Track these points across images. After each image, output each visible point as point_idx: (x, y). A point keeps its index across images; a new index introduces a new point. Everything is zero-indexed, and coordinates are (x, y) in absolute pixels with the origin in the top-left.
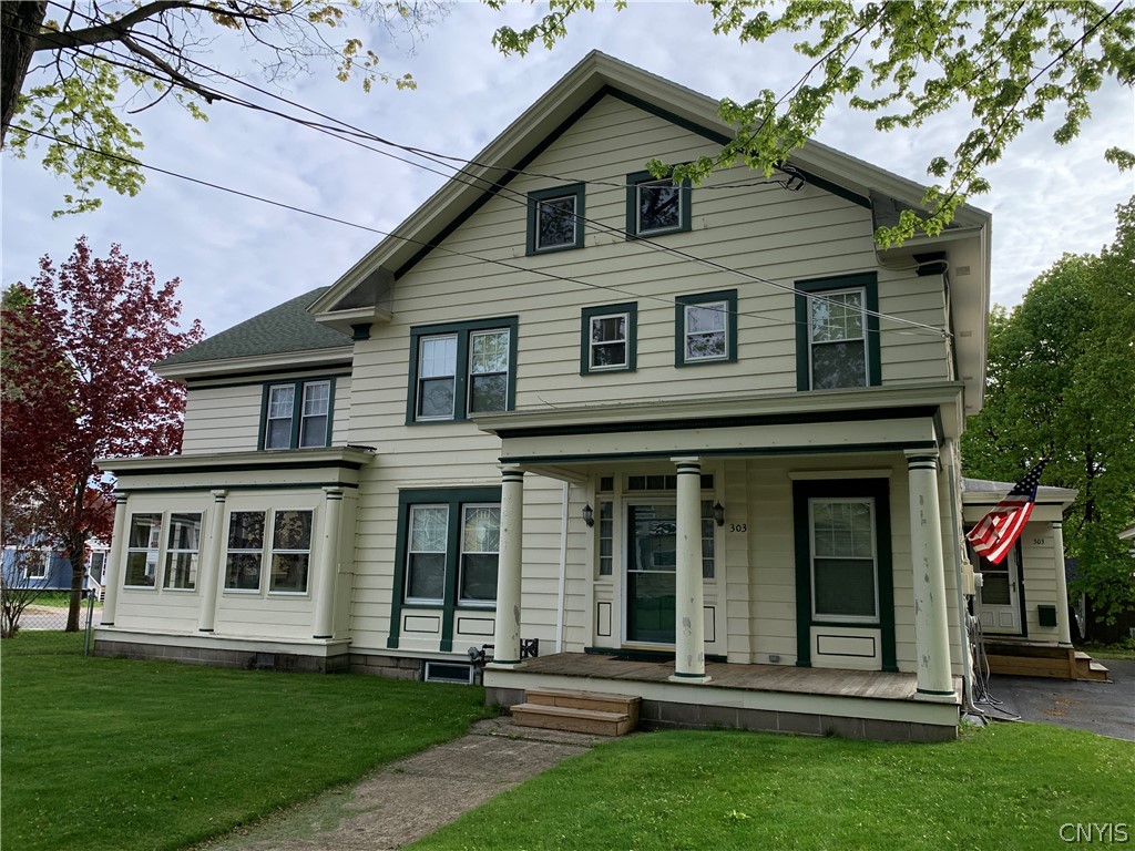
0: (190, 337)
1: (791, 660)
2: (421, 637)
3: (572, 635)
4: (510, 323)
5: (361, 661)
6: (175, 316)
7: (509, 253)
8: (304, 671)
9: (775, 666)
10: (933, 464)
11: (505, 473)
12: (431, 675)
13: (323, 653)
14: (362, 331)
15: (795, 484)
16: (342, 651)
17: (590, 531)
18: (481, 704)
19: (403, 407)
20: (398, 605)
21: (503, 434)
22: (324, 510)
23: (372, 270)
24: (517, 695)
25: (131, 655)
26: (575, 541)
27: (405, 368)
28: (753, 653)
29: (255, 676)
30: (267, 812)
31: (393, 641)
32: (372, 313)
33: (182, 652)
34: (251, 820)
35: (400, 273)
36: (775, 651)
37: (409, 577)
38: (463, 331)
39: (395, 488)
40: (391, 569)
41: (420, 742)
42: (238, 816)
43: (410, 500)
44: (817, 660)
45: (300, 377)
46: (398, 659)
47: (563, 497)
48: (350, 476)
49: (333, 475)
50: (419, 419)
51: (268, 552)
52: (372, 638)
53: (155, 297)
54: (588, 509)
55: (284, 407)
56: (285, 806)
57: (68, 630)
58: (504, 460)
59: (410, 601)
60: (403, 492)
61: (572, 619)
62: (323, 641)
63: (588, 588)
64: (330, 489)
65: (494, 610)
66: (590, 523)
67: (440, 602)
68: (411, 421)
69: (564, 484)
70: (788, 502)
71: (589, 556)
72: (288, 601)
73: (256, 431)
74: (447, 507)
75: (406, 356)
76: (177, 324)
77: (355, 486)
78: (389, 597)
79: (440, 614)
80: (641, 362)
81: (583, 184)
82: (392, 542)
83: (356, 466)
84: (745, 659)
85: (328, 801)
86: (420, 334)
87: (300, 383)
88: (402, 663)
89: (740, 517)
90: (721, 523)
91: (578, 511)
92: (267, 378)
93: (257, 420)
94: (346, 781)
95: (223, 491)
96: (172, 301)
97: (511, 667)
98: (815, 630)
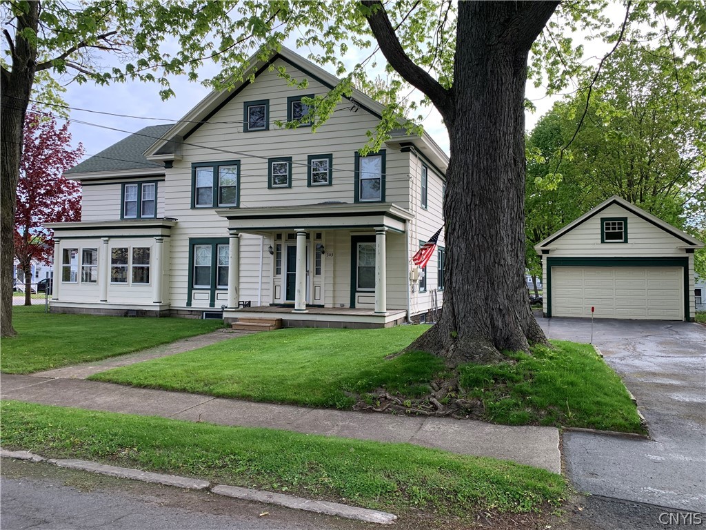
0: (77, 152)
1: (349, 306)
2: (201, 301)
3: (265, 299)
4: (237, 163)
5: (175, 312)
6: (68, 141)
7: (235, 130)
8: (150, 317)
9: (342, 307)
10: (384, 233)
11: (231, 234)
12: (206, 317)
13: (158, 309)
14: (169, 164)
15: (352, 237)
16: (167, 308)
17: (272, 256)
18: (222, 324)
19: (189, 201)
20: (191, 288)
21: (230, 218)
22: (155, 247)
23: (173, 136)
24: (235, 319)
25: (68, 313)
26: (266, 261)
27: (190, 182)
28: (334, 304)
29: (127, 321)
30: (142, 349)
31: (189, 304)
32: (173, 157)
33: (93, 310)
34: (137, 351)
35: (186, 137)
36: (342, 303)
37: (195, 276)
38: (216, 166)
39: (187, 237)
40: (187, 273)
41: (194, 333)
42: (133, 349)
43: (194, 243)
44: (357, 305)
45: (140, 181)
46: (192, 311)
47: (260, 242)
48: (166, 232)
49: (159, 232)
50: (197, 206)
51: (130, 266)
52: (180, 303)
53: (58, 132)
54: (271, 247)
55: (132, 196)
56: (148, 348)
57: (26, 305)
58: (230, 229)
59: (195, 286)
60: (191, 239)
61: (265, 293)
62: (158, 304)
63: (271, 280)
64: (157, 238)
65: (227, 289)
66: (272, 253)
67: (209, 287)
68: (193, 207)
69: (261, 237)
70: (349, 244)
71: (271, 267)
72: (141, 287)
73: (119, 207)
74: (211, 246)
75: (190, 176)
76: (70, 146)
77: (169, 236)
78: (186, 285)
79: (209, 292)
80: (294, 184)
81: (268, 100)
82: (187, 261)
83: (169, 227)
84: (331, 306)
85: (162, 347)
86: (195, 166)
87: (140, 183)
88: (193, 313)
89: (331, 251)
90: (323, 253)
91: (267, 248)
92: (124, 181)
93: (120, 202)
94: (168, 343)
95: (107, 239)
96: (66, 134)
97: (234, 310)
98: (357, 294)
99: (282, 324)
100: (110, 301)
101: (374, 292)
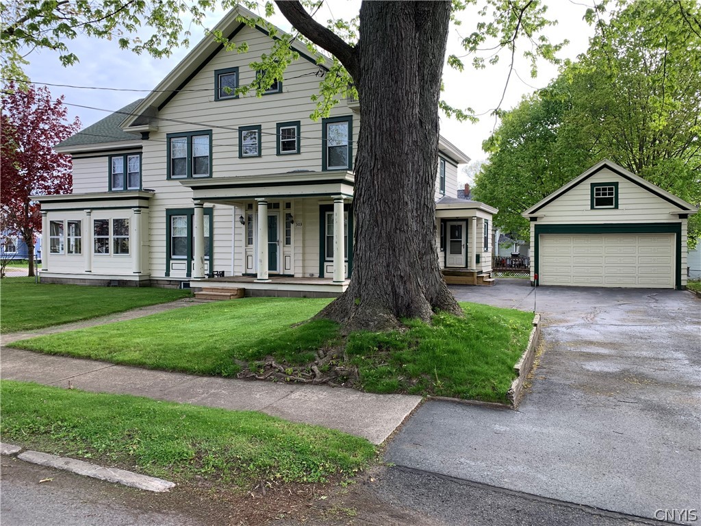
0: (74, 126)
1: (317, 275)
2: (179, 271)
3: (237, 269)
4: (208, 133)
5: (155, 282)
6: (64, 115)
7: (206, 99)
8: (130, 286)
9: (312, 277)
10: (342, 201)
11: (195, 204)
12: (184, 287)
13: (137, 279)
14: (145, 135)
15: (321, 206)
16: (147, 278)
17: (243, 226)
18: (189, 293)
19: (165, 172)
20: (169, 258)
21: (194, 188)
22: (132, 218)
23: (146, 107)
24: (201, 289)
25: (56, 283)
26: (238, 231)
27: (165, 153)
28: (304, 273)
29: (110, 290)
30: (91, 318)
31: (167, 274)
32: (148, 128)
33: (79, 281)
34: (85, 319)
35: (161, 107)
36: (311, 272)
37: (173, 246)
38: (190, 136)
39: (164, 208)
40: (165, 244)
41: (153, 303)
42: (81, 318)
43: (171, 214)
44: (326, 275)
45: (126, 153)
46: (170, 281)
47: (232, 212)
48: (144, 203)
49: (136, 203)
50: (173, 177)
51: (111, 237)
52: (159, 273)
53: (52, 107)
54: (242, 217)
55: (119, 168)
56: (97, 316)
57: (29, 276)
58: (195, 199)
59: (173, 257)
60: (167, 210)
61: (237, 262)
62: (137, 274)
63: (243, 250)
64: (135, 209)
66: (243, 223)
67: (186, 257)
68: (169, 178)
69: (233, 207)
70: (318, 214)
71: (243, 237)
72: (122, 258)
73: (107, 179)
74: (186, 216)
75: (165, 147)
76: (66, 120)
77: (147, 208)
78: (164, 255)
79: (186, 262)
80: (263, 152)
81: (238, 67)
82: (164, 232)
83: (147, 199)
84: (300, 276)
85: (114, 315)
86: (170, 137)
87: (125, 156)
88: (172, 283)
89: (300, 220)
90: (292, 222)
91: (238, 219)
92: (110, 154)
93: (107, 174)
94: (121, 311)
95: (89, 211)
96: (61, 108)
97: (200, 279)
98: (326, 264)
99: (244, 294)
100: (94, 272)
101: (332, 261)
